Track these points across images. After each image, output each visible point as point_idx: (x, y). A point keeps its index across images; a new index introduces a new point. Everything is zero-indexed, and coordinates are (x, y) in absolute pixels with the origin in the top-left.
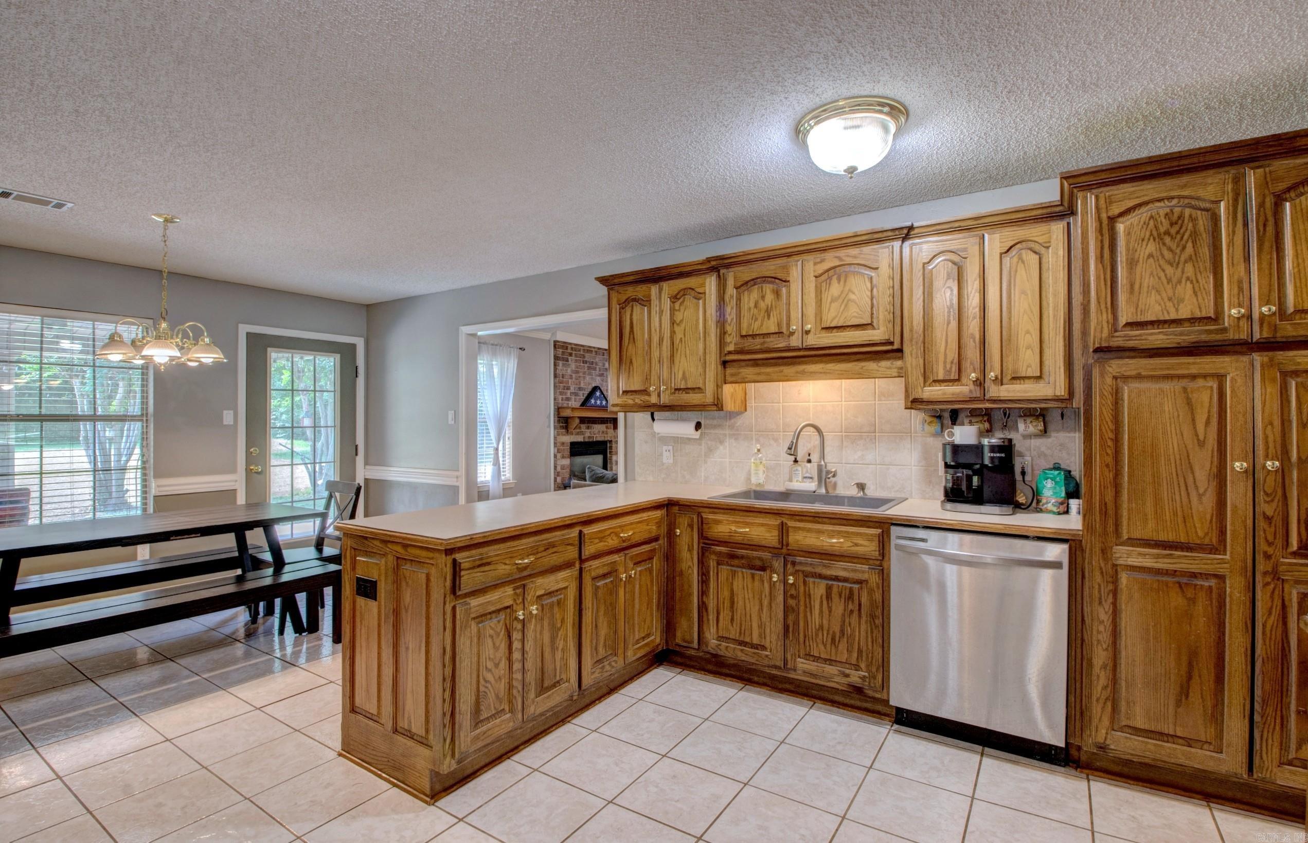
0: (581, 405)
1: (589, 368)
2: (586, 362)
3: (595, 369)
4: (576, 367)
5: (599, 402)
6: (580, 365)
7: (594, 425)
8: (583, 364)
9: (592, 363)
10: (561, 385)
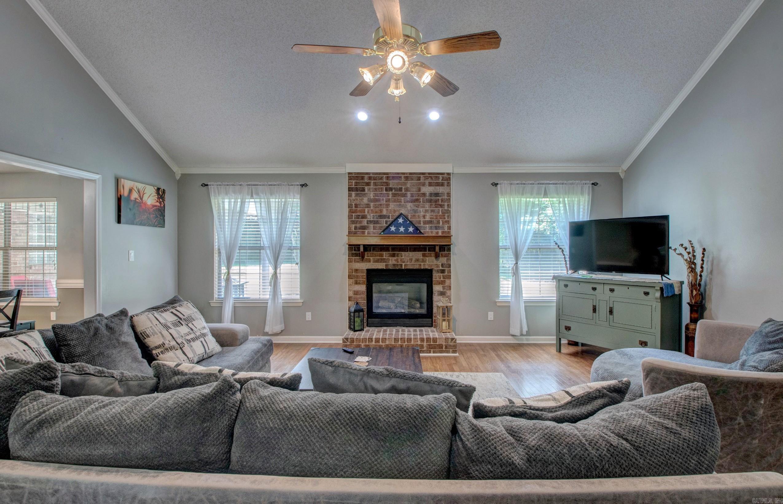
0: (382, 233)
1: (394, 195)
2: (391, 189)
3: (405, 195)
4: (376, 195)
5: (402, 229)
6: (382, 193)
7: (403, 253)
8: (386, 191)
9: (401, 189)
10: (354, 214)
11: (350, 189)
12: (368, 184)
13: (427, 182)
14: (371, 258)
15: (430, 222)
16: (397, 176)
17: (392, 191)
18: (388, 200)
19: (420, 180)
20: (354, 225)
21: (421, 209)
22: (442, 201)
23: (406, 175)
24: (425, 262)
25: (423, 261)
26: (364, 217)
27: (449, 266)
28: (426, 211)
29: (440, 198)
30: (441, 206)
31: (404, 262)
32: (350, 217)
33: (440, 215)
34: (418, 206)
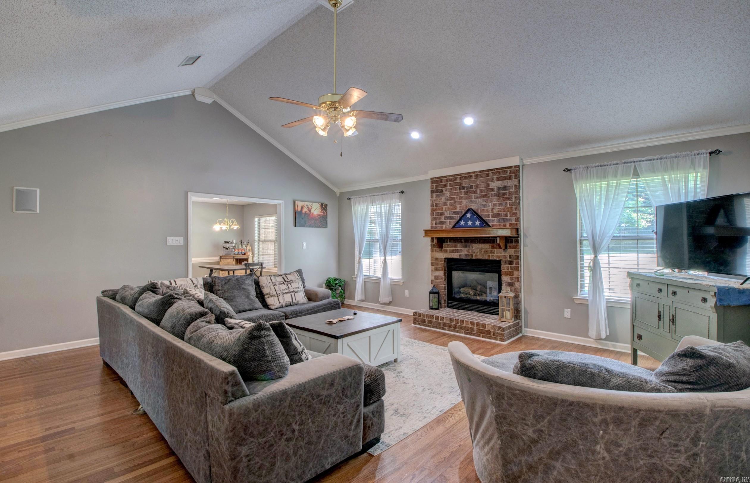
0: (454, 227)
1: (466, 193)
2: (463, 188)
3: (475, 192)
4: (452, 194)
5: (470, 223)
6: (456, 192)
7: (473, 244)
8: (459, 190)
9: (471, 187)
10: (434, 212)
11: (432, 192)
12: (445, 186)
13: (495, 177)
14: (448, 249)
15: (498, 215)
16: (468, 176)
17: (464, 189)
18: (461, 198)
19: (488, 176)
20: (435, 221)
21: (490, 204)
22: (510, 193)
23: (476, 174)
24: (494, 253)
25: (492, 252)
26: (442, 214)
27: (518, 257)
28: (495, 205)
29: (507, 191)
30: (509, 199)
31: (474, 253)
32: (432, 214)
33: (507, 208)
34: (486, 201)
